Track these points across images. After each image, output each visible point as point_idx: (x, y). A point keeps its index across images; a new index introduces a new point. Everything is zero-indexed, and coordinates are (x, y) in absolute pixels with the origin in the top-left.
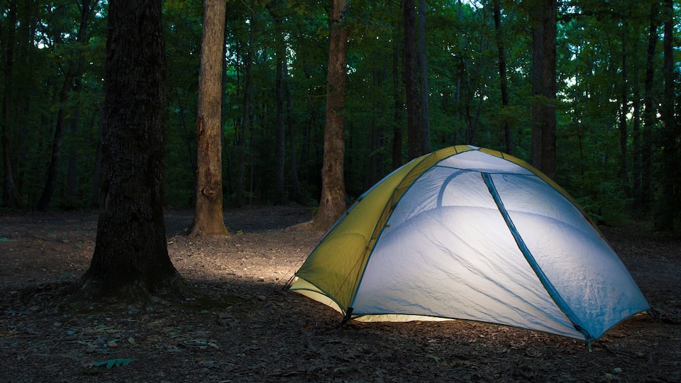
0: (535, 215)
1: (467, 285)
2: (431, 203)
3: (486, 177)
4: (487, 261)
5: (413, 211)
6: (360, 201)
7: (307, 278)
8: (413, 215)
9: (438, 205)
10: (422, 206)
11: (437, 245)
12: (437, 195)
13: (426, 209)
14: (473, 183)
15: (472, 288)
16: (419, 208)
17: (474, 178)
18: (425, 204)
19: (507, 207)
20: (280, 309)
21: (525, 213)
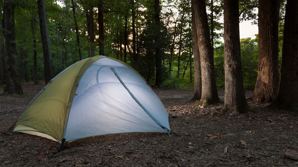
0: (133, 84)
1: (118, 117)
2: (94, 82)
3: (112, 69)
4: (123, 105)
5: (87, 86)
6: (50, 82)
7: (25, 124)
8: (87, 88)
9: (97, 83)
10: (90, 83)
11: (101, 101)
12: (96, 78)
13: (92, 85)
14: (109, 72)
15: (121, 118)
16: (89, 84)
17: (108, 69)
18: (92, 82)
19: (123, 81)
20: (14, 145)
21: (130, 83)
